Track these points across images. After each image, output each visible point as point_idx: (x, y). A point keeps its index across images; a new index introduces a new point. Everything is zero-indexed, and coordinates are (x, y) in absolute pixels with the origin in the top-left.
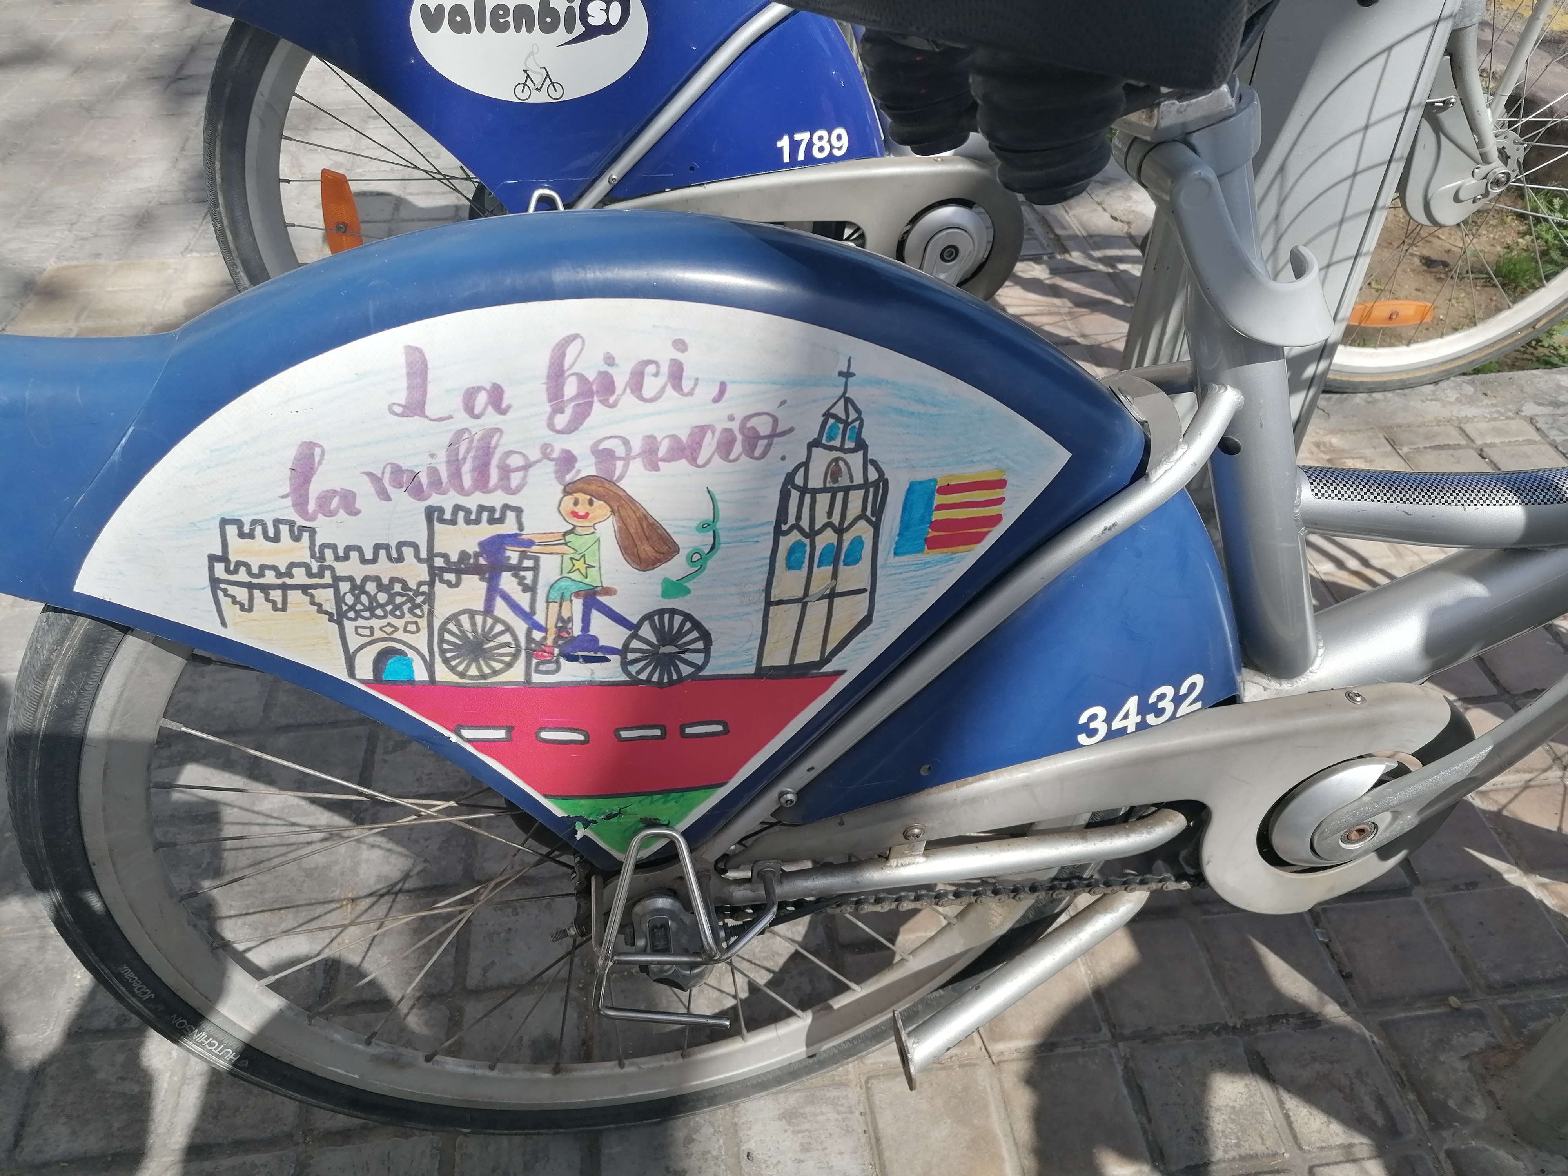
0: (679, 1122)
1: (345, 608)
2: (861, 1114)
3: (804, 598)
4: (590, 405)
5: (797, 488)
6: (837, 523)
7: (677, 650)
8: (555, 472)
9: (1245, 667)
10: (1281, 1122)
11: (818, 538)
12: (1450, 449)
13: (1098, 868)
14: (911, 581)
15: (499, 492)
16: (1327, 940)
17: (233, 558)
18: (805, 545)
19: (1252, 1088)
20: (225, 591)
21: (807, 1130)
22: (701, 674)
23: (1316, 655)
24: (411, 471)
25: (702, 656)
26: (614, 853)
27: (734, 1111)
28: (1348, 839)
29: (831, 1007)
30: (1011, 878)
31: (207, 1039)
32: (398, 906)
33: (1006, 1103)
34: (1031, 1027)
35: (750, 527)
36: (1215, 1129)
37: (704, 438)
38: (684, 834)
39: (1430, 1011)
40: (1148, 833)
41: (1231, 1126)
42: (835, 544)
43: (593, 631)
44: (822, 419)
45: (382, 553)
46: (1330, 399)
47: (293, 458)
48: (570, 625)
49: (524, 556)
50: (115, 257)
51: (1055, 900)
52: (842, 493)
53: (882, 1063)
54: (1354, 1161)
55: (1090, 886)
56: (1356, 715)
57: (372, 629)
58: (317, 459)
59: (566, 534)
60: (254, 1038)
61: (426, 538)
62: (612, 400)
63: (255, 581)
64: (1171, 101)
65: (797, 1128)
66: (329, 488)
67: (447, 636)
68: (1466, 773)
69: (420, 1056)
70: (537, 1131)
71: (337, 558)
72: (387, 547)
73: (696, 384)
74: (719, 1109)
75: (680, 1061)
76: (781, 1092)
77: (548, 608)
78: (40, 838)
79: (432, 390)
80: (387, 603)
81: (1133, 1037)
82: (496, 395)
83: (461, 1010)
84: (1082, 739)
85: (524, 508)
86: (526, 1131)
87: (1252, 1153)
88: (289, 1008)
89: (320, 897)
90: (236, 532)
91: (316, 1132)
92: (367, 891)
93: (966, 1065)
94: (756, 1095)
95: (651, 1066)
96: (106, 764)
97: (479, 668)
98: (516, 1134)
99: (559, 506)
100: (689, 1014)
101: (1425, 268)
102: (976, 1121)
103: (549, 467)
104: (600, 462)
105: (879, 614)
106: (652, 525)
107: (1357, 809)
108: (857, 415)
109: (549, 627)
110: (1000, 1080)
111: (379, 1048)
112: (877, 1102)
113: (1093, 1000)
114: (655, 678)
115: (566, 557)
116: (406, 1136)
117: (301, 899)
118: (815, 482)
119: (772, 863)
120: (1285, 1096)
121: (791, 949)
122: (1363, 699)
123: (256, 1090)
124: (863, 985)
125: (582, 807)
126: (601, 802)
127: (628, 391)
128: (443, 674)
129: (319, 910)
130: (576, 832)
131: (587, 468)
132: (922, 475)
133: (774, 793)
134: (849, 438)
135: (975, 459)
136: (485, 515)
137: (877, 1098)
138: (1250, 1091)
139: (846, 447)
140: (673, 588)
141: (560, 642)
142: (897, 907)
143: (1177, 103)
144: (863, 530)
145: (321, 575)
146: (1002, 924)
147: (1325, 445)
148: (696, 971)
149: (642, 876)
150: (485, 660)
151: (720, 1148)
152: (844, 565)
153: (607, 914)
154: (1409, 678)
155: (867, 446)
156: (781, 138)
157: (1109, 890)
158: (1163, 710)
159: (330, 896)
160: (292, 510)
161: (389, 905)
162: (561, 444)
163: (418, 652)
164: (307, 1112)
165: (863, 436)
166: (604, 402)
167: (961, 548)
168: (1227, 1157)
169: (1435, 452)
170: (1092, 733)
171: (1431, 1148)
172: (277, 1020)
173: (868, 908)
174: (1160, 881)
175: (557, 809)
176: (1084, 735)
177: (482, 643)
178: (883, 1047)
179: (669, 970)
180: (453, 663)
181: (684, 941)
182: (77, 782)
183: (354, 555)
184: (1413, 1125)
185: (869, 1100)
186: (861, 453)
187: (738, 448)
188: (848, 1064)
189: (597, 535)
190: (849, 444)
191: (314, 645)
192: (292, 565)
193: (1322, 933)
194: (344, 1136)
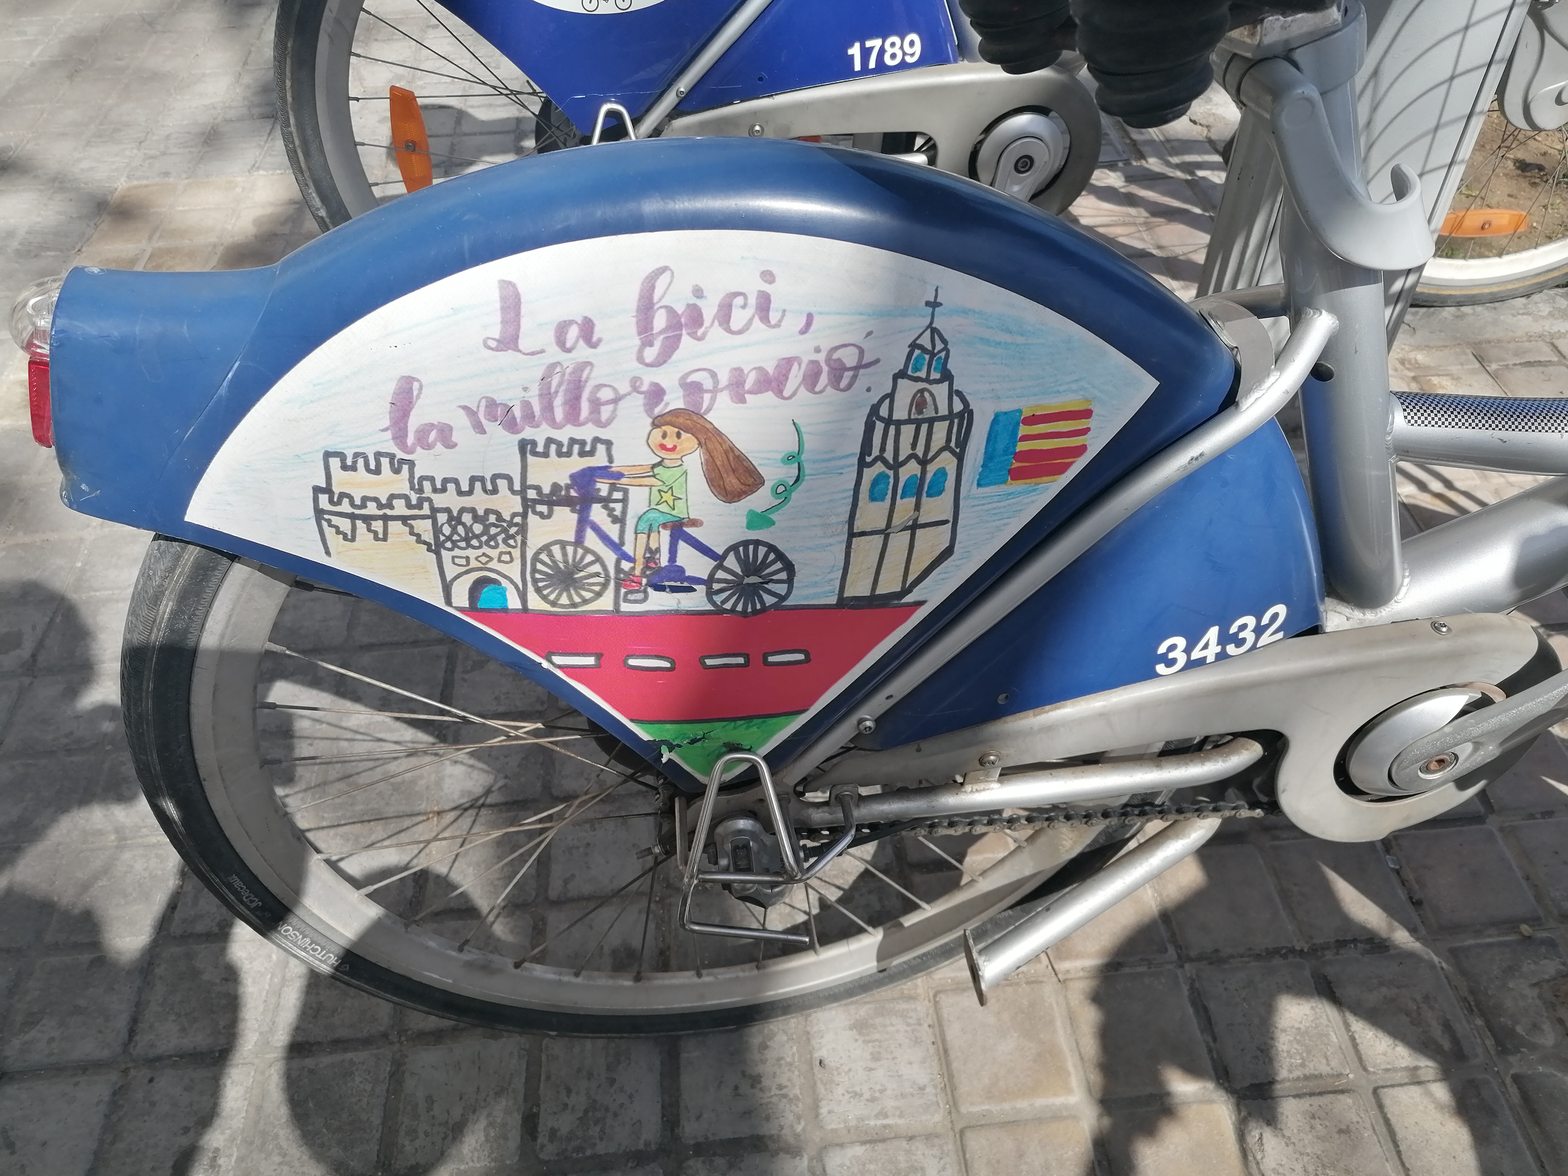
0: (754, 1030)
1: (442, 538)
2: (929, 1026)
3: (886, 529)
4: (679, 338)
5: (881, 419)
6: (920, 454)
7: (761, 580)
8: (644, 405)
9: (1328, 596)
10: (1347, 1043)
11: (901, 470)
12: (1540, 365)
13: (1170, 795)
14: (995, 512)
15: (590, 425)
16: (1398, 867)
17: (337, 489)
18: (888, 477)
19: (1317, 1010)
20: (329, 521)
21: (877, 1040)
22: (784, 604)
23: (1402, 585)
24: (505, 405)
25: (785, 586)
26: (698, 776)
27: (806, 1020)
28: (1427, 769)
29: (901, 925)
30: (1082, 804)
31: (310, 945)
32: (481, 820)
33: (1072, 1019)
34: (1098, 947)
35: (834, 459)
36: (1280, 1049)
37: (790, 370)
38: (766, 758)
39: (1501, 939)
40: (1223, 761)
41: (1296, 1046)
42: (919, 476)
43: (679, 563)
44: (908, 350)
45: (478, 485)
46: (1417, 313)
47: (392, 392)
48: (658, 556)
49: (613, 488)
50: (184, 176)
51: (1126, 825)
52: (927, 425)
53: (950, 978)
54: (1419, 1083)
55: (1162, 813)
56: (1441, 645)
57: (468, 558)
58: (415, 393)
59: (654, 466)
60: (355, 944)
61: (519, 471)
62: (700, 332)
63: (357, 512)
64: (1275, 17)
65: (867, 1038)
66: (427, 422)
67: (539, 566)
68: (1551, 705)
69: (510, 962)
70: (619, 1035)
71: (435, 490)
72: (482, 480)
73: (783, 316)
74: (793, 1018)
75: (755, 972)
76: (852, 1003)
77: (636, 539)
78: (155, 756)
79: (526, 323)
80: (482, 534)
81: (1200, 958)
82: (587, 329)
83: (543, 919)
84: (1161, 668)
85: (614, 441)
86: (609, 1035)
87: (1316, 1073)
88: (386, 916)
89: (408, 809)
90: (339, 464)
91: (409, 1033)
92: (452, 805)
93: (1032, 982)
94: (829, 1006)
95: (728, 976)
96: (215, 686)
97: (570, 597)
98: (598, 1038)
99: (648, 439)
100: (764, 930)
101: (1519, 172)
102: (1042, 1036)
103: (638, 400)
104: (689, 395)
105: (961, 545)
106: (738, 457)
107: (1437, 740)
108: (943, 346)
109: (637, 558)
110: (1066, 997)
111: (471, 955)
112: (945, 1015)
113: (1160, 921)
114: (739, 608)
115: (655, 489)
116: (495, 1037)
117: (390, 811)
118: (900, 413)
119: (850, 787)
120: (1351, 1019)
121: (861, 867)
122: (1449, 630)
123: (352, 991)
124: (933, 904)
125: (668, 731)
126: (686, 727)
127: (716, 323)
128: (535, 603)
129: (407, 822)
130: (662, 756)
131: (675, 401)
132: (1007, 406)
133: (853, 719)
134: (935, 369)
135: (1061, 389)
136: (576, 448)
137: (945, 1012)
138: (1316, 1013)
139: (931, 378)
140: (758, 520)
141: (648, 573)
142: (970, 830)
143: (1281, 17)
144: (948, 461)
145: (419, 506)
146: (1072, 848)
147: (1409, 361)
148: (777, 890)
149: (724, 798)
150: (575, 589)
151: (793, 1055)
152: (927, 496)
153: (692, 832)
154: (1495, 608)
155: (953, 376)
156: (852, 45)
157: (1181, 817)
158: (1244, 640)
159: (417, 809)
160: (392, 443)
161: (473, 818)
162: (650, 377)
163: (512, 581)
164: (401, 1013)
165: (949, 366)
166: (693, 335)
167: (1045, 479)
168: (1291, 1076)
169: (1525, 369)
170: (1171, 663)
171: (1498, 1072)
172: (375, 929)
173: (942, 832)
174: (1234, 808)
175: (643, 733)
176: (1163, 665)
177: (573, 573)
178: (952, 963)
179: (752, 888)
180: (545, 592)
181: (765, 860)
182: (188, 703)
183: (451, 487)
184: (1480, 1050)
185: (937, 1014)
186: (946, 384)
187: (824, 379)
188: (917, 978)
189: (684, 467)
190: (935, 375)
191: (413, 574)
192: (392, 497)
193: (1393, 860)
194: (437, 1037)
